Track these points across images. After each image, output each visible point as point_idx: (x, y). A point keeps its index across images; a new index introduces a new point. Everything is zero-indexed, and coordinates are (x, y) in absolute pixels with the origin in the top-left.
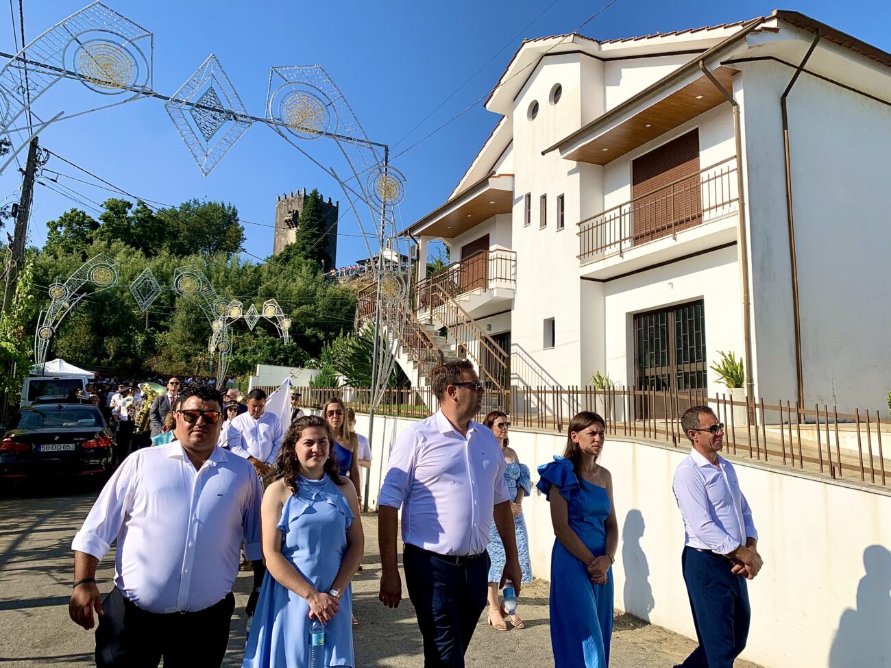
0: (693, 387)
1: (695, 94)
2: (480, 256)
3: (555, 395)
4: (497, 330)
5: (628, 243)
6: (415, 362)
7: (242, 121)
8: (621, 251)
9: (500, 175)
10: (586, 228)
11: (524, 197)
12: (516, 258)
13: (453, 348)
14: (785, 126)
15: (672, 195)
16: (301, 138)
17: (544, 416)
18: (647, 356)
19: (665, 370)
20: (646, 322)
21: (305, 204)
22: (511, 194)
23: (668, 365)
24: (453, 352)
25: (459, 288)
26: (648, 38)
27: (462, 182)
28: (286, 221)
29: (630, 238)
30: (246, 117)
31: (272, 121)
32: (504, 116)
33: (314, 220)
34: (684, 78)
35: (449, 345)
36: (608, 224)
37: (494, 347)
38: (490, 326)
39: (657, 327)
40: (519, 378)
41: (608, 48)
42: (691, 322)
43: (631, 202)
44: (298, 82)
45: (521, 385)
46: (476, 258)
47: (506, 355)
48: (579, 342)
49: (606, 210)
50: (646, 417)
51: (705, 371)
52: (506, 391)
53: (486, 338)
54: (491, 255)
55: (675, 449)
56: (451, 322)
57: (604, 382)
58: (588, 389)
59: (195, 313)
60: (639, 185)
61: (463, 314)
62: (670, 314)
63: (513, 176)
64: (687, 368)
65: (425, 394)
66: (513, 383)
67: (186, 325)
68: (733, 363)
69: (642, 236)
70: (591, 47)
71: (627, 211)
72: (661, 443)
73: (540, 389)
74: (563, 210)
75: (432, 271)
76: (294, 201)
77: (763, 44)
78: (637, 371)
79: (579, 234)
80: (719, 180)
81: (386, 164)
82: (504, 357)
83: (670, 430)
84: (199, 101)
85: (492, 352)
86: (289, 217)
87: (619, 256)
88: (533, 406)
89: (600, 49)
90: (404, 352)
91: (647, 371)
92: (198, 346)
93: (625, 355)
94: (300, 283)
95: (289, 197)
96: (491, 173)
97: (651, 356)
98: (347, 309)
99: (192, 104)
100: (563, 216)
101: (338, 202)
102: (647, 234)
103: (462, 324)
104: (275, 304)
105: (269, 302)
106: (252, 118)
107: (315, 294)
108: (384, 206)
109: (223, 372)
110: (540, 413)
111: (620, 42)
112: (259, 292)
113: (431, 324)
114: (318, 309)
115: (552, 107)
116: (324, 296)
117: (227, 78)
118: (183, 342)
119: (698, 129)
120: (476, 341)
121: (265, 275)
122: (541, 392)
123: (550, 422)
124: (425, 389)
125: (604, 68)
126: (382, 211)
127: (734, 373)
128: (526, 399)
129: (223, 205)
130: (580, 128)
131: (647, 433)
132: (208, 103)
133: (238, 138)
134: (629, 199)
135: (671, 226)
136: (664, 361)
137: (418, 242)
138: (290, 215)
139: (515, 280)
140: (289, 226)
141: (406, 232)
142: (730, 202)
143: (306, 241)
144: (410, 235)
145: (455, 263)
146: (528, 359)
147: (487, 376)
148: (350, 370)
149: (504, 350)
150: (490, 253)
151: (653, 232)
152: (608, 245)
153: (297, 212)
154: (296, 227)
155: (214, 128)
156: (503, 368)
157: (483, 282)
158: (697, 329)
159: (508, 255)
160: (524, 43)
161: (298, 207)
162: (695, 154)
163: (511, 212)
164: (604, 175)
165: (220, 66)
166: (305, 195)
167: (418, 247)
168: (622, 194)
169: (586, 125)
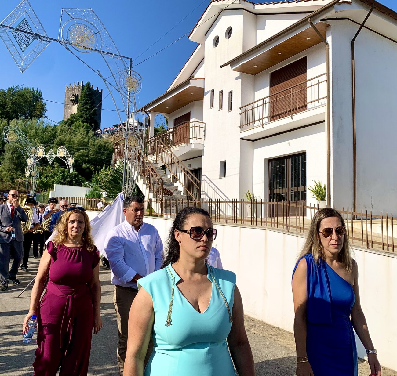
0: (299, 200)
1: (305, 37)
2: (185, 125)
3: (225, 204)
4: (194, 167)
5: (267, 120)
6: (147, 185)
7: (44, 40)
8: (263, 125)
9: (197, 78)
10: (244, 111)
11: (210, 91)
12: (205, 126)
13: (169, 177)
14: (353, 58)
15: (291, 93)
16: (81, 52)
17: (218, 215)
18: (275, 182)
19: (284, 190)
20: (275, 163)
21: (82, 90)
22: (203, 89)
23: (286, 187)
24: (169, 179)
25: (173, 142)
26: (281, 3)
27: (175, 81)
28: (71, 100)
29: (268, 117)
30: (47, 38)
31: (63, 41)
32: (200, 44)
33: (88, 100)
34: (300, 28)
35: (167, 176)
36: (256, 109)
37: (192, 177)
38: (190, 164)
39: (281, 166)
40: (206, 194)
41: (259, 8)
42: (299, 164)
43: (269, 97)
44: (79, 19)
45: (207, 198)
46: (182, 126)
47: (198, 181)
48: (239, 174)
49: (255, 100)
50: (273, 216)
51: (306, 191)
52: (198, 202)
53: (187, 171)
54: (191, 124)
55: (287, 233)
56: (168, 162)
57: (252, 196)
58: (243, 201)
59: (17, 153)
60: (274, 87)
61: (175, 158)
62: (288, 160)
63: (204, 79)
64: (296, 189)
65: (153, 203)
66: (202, 196)
67: (11, 160)
68: (320, 187)
69: (275, 116)
70: (249, 6)
71: (267, 102)
72: (280, 230)
73: (217, 201)
74: (231, 100)
75: (158, 132)
76: (76, 88)
77: (343, 11)
78: (269, 191)
79: (240, 114)
80: (317, 86)
81: (131, 69)
82: (198, 182)
83: (285, 223)
84: (17, 27)
85: (191, 179)
86: (73, 98)
87: (262, 127)
88: (213, 209)
89: (254, 8)
90: (141, 179)
91: (275, 190)
92: (19, 173)
93: (263, 182)
94: (79, 137)
95: (73, 86)
96: (191, 77)
97: (277, 182)
98: (107, 153)
99: (13, 29)
100: (231, 103)
101: (102, 90)
102: (277, 115)
103: (174, 163)
104: (64, 149)
105: (61, 148)
106: (50, 39)
107: (88, 144)
108: (129, 94)
109: (34, 188)
110: (216, 213)
111: (265, 5)
112: (55, 142)
113: (157, 163)
114: (90, 153)
115: (227, 40)
116: (94, 145)
117: (35, 14)
118: (9, 170)
119: (306, 57)
120: (182, 173)
121: (59, 131)
122: (217, 202)
123: (222, 219)
124: (153, 200)
125: (256, 20)
126: (128, 97)
127: (321, 192)
128: (209, 205)
129: (33, 90)
130: (242, 53)
131: (273, 224)
132: (23, 28)
133: (42, 50)
134: (268, 95)
135: (290, 111)
136: (283, 185)
137: (149, 115)
138: (73, 96)
139: (204, 139)
140: (73, 103)
141: (142, 110)
142: (322, 98)
143: (83, 112)
144: (145, 111)
145: (171, 128)
146: (211, 184)
147: (188, 193)
148: (109, 188)
149: (198, 178)
150: (191, 123)
151: (280, 114)
152: (256, 121)
153: (78, 95)
154: (77, 104)
155: (27, 44)
156: (197, 188)
157: (187, 139)
158: (302, 168)
159: (201, 125)
160: (212, 2)
161: (78, 92)
162: (305, 71)
163: (203, 100)
164: (254, 81)
165: (30, 6)
166: (82, 85)
167: (149, 118)
168: (264, 92)
169: (245, 52)
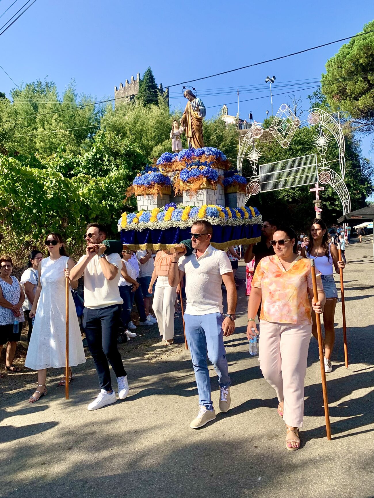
76: (130, 87)
95: (126, 85)
101: (168, 89)
138: (127, 99)
153: (134, 95)
161: (134, 90)
166: (140, 80)
